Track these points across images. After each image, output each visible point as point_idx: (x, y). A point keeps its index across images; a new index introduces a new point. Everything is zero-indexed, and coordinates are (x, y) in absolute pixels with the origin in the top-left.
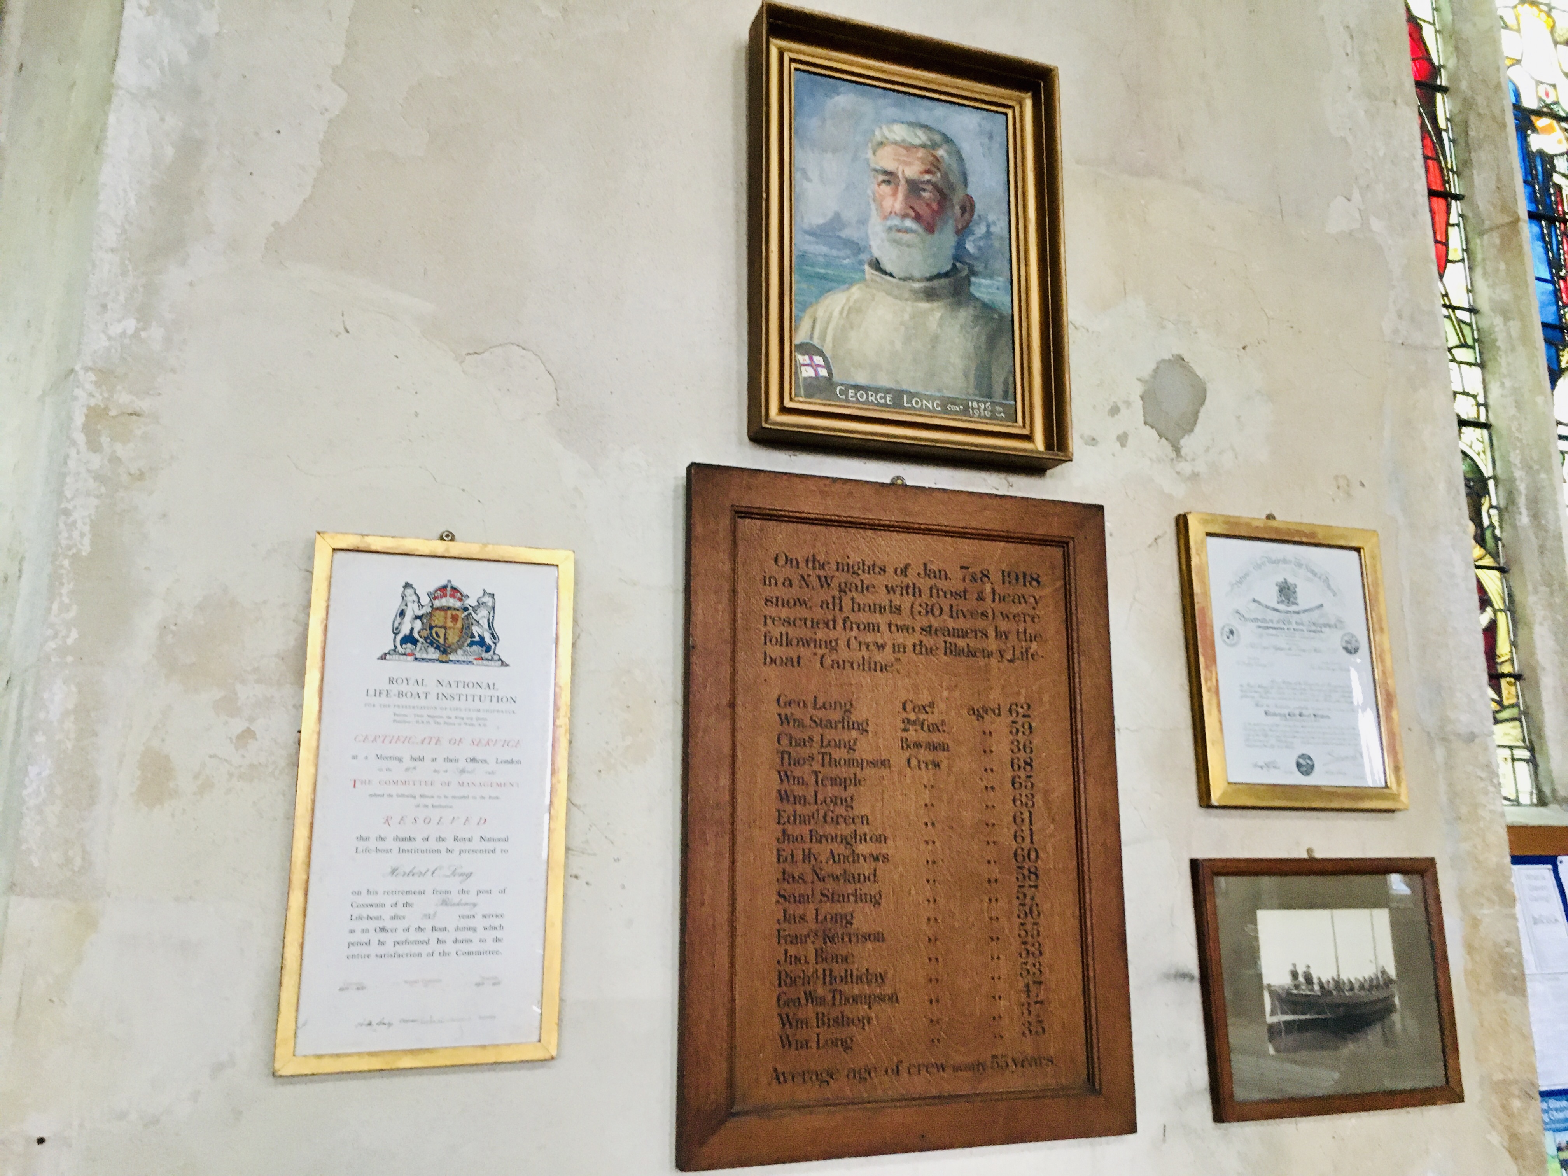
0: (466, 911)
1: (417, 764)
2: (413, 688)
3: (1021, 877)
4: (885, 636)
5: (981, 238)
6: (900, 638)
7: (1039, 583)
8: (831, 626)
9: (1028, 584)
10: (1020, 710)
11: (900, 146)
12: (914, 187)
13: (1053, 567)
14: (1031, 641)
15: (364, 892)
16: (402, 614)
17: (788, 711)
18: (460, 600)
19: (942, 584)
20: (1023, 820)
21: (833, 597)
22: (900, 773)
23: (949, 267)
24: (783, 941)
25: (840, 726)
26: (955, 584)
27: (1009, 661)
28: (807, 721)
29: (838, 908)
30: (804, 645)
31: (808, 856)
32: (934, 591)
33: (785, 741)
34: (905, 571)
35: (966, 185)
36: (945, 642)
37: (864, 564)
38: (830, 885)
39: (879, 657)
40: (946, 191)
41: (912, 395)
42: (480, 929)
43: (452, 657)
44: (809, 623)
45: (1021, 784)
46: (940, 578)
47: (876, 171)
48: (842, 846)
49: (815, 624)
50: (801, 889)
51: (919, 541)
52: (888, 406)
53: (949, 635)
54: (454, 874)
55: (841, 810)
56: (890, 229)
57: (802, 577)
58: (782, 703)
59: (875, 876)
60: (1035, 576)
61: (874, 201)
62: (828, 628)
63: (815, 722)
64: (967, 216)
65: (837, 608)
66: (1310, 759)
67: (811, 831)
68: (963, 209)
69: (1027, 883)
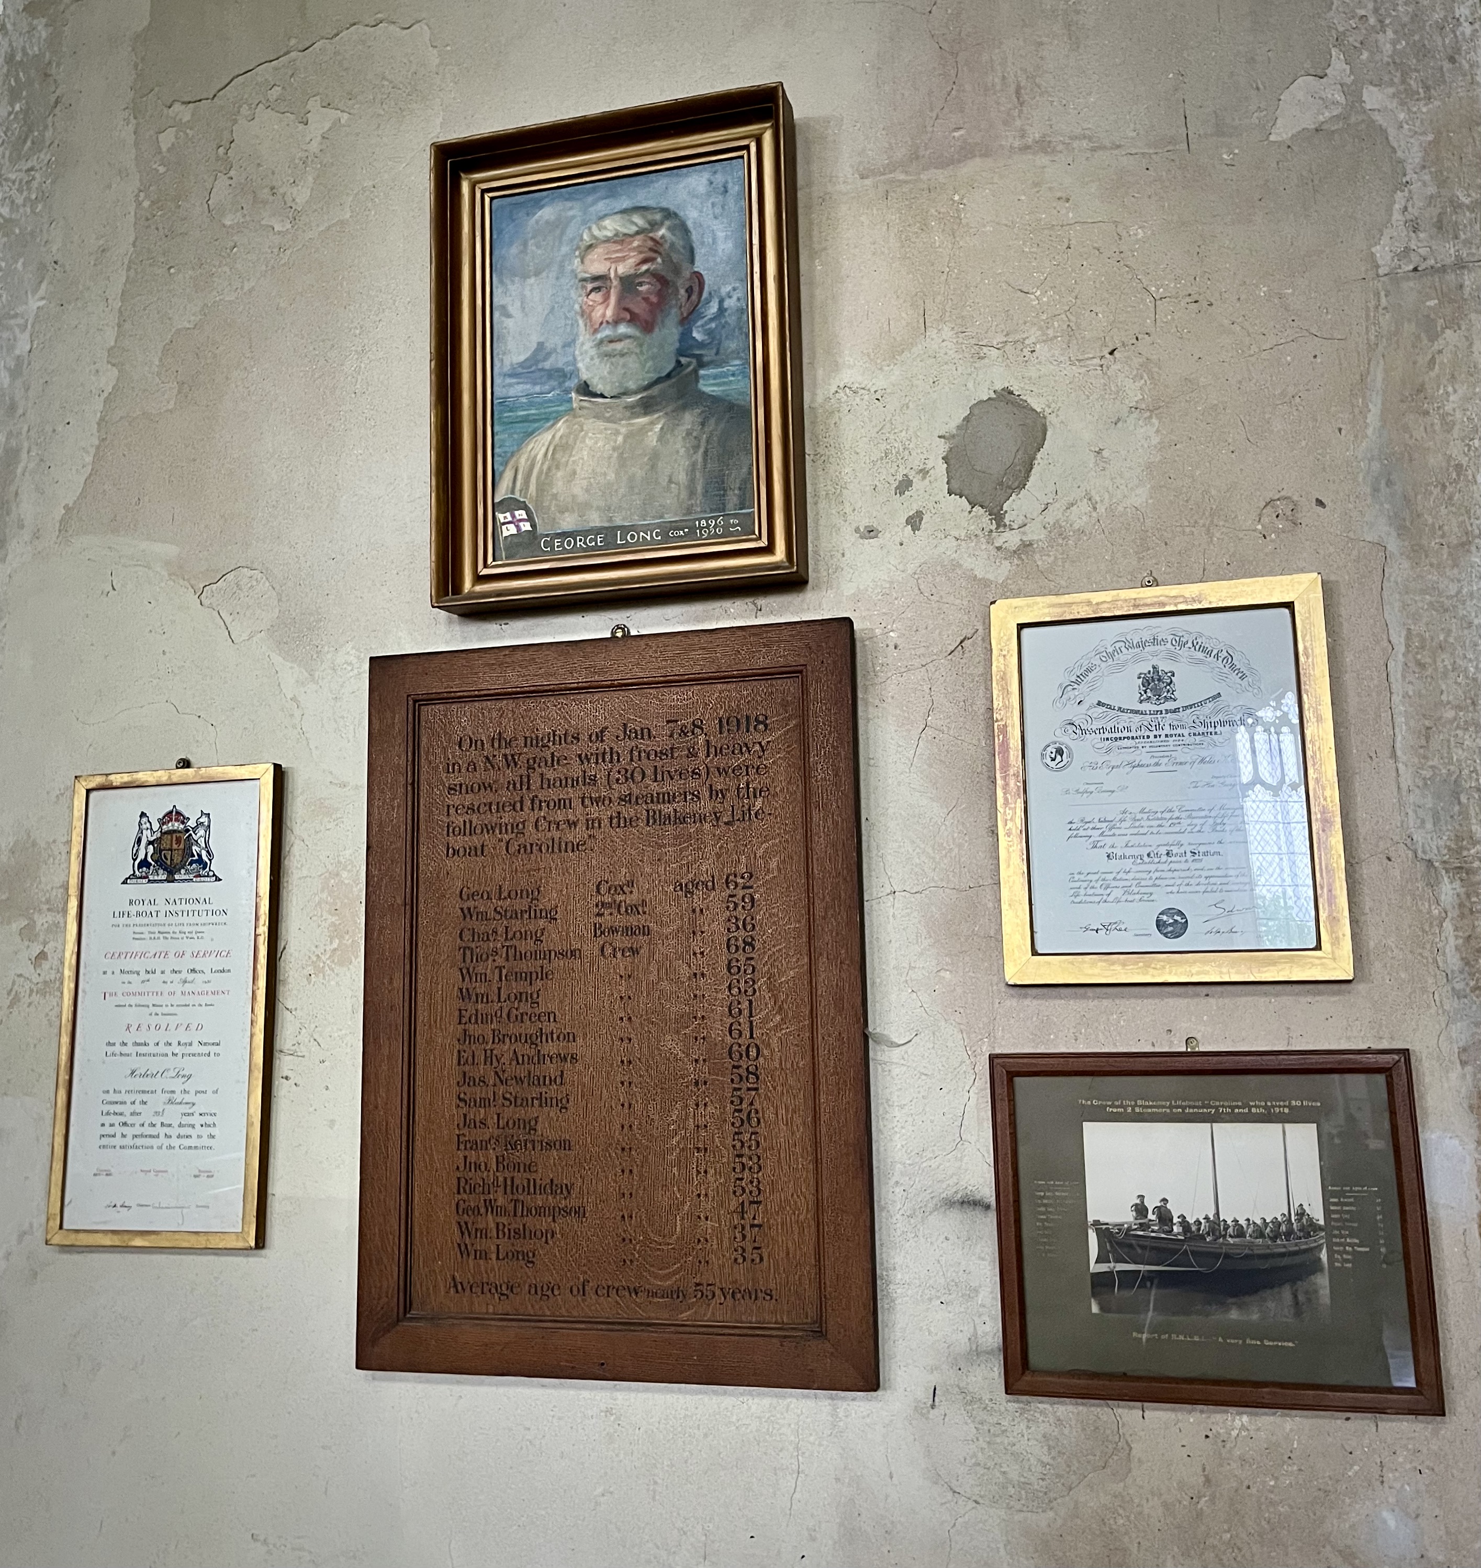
0: (186, 1109)
1: (151, 976)
2: (147, 908)
3: (736, 1079)
4: (577, 812)
5: (711, 320)
6: (594, 811)
7: (766, 726)
8: (518, 808)
9: (752, 729)
10: (740, 881)
11: (615, 242)
12: (628, 283)
13: (785, 705)
14: (755, 797)
15: (112, 1091)
16: (139, 841)
17: (471, 904)
18: (183, 823)
19: (643, 744)
20: (740, 1011)
21: (521, 777)
22: (592, 964)
23: (670, 367)
24: (462, 1147)
25: (526, 916)
26: (662, 742)
27: (726, 823)
28: (492, 914)
29: (521, 1113)
30: (488, 832)
31: (489, 1057)
32: (636, 753)
33: (467, 936)
34: (600, 736)
35: (692, 261)
36: (648, 811)
37: (554, 735)
38: (513, 1089)
39: (570, 836)
40: (670, 276)
41: (625, 530)
42: (198, 1126)
43: (177, 877)
44: (494, 807)
45: (739, 968)
46: (642, 738)
47: (584, 280)
48: (527, 1046)
49: (501, 807)
50: (478, 1092)
51: (617, 699)
52: (600, 548)
53: (652, 802)
54: (178, 1075)
55: (525, 1007)
56: (601, 342)
57: (487, 758)
58: (465, 897)
59: (562, 1076)
60: (761, 718)
61: (582, 316)
62: (514, 809)
63: (499, 913)
64: (694, 297)
65: (525, 788)
66: (1180, 913)
67: (494, 1031)
68: (689, 291)
69: (745, 1085)
